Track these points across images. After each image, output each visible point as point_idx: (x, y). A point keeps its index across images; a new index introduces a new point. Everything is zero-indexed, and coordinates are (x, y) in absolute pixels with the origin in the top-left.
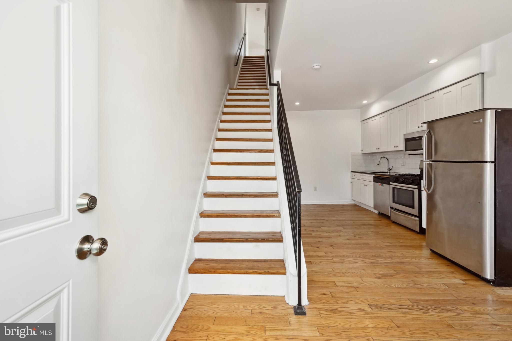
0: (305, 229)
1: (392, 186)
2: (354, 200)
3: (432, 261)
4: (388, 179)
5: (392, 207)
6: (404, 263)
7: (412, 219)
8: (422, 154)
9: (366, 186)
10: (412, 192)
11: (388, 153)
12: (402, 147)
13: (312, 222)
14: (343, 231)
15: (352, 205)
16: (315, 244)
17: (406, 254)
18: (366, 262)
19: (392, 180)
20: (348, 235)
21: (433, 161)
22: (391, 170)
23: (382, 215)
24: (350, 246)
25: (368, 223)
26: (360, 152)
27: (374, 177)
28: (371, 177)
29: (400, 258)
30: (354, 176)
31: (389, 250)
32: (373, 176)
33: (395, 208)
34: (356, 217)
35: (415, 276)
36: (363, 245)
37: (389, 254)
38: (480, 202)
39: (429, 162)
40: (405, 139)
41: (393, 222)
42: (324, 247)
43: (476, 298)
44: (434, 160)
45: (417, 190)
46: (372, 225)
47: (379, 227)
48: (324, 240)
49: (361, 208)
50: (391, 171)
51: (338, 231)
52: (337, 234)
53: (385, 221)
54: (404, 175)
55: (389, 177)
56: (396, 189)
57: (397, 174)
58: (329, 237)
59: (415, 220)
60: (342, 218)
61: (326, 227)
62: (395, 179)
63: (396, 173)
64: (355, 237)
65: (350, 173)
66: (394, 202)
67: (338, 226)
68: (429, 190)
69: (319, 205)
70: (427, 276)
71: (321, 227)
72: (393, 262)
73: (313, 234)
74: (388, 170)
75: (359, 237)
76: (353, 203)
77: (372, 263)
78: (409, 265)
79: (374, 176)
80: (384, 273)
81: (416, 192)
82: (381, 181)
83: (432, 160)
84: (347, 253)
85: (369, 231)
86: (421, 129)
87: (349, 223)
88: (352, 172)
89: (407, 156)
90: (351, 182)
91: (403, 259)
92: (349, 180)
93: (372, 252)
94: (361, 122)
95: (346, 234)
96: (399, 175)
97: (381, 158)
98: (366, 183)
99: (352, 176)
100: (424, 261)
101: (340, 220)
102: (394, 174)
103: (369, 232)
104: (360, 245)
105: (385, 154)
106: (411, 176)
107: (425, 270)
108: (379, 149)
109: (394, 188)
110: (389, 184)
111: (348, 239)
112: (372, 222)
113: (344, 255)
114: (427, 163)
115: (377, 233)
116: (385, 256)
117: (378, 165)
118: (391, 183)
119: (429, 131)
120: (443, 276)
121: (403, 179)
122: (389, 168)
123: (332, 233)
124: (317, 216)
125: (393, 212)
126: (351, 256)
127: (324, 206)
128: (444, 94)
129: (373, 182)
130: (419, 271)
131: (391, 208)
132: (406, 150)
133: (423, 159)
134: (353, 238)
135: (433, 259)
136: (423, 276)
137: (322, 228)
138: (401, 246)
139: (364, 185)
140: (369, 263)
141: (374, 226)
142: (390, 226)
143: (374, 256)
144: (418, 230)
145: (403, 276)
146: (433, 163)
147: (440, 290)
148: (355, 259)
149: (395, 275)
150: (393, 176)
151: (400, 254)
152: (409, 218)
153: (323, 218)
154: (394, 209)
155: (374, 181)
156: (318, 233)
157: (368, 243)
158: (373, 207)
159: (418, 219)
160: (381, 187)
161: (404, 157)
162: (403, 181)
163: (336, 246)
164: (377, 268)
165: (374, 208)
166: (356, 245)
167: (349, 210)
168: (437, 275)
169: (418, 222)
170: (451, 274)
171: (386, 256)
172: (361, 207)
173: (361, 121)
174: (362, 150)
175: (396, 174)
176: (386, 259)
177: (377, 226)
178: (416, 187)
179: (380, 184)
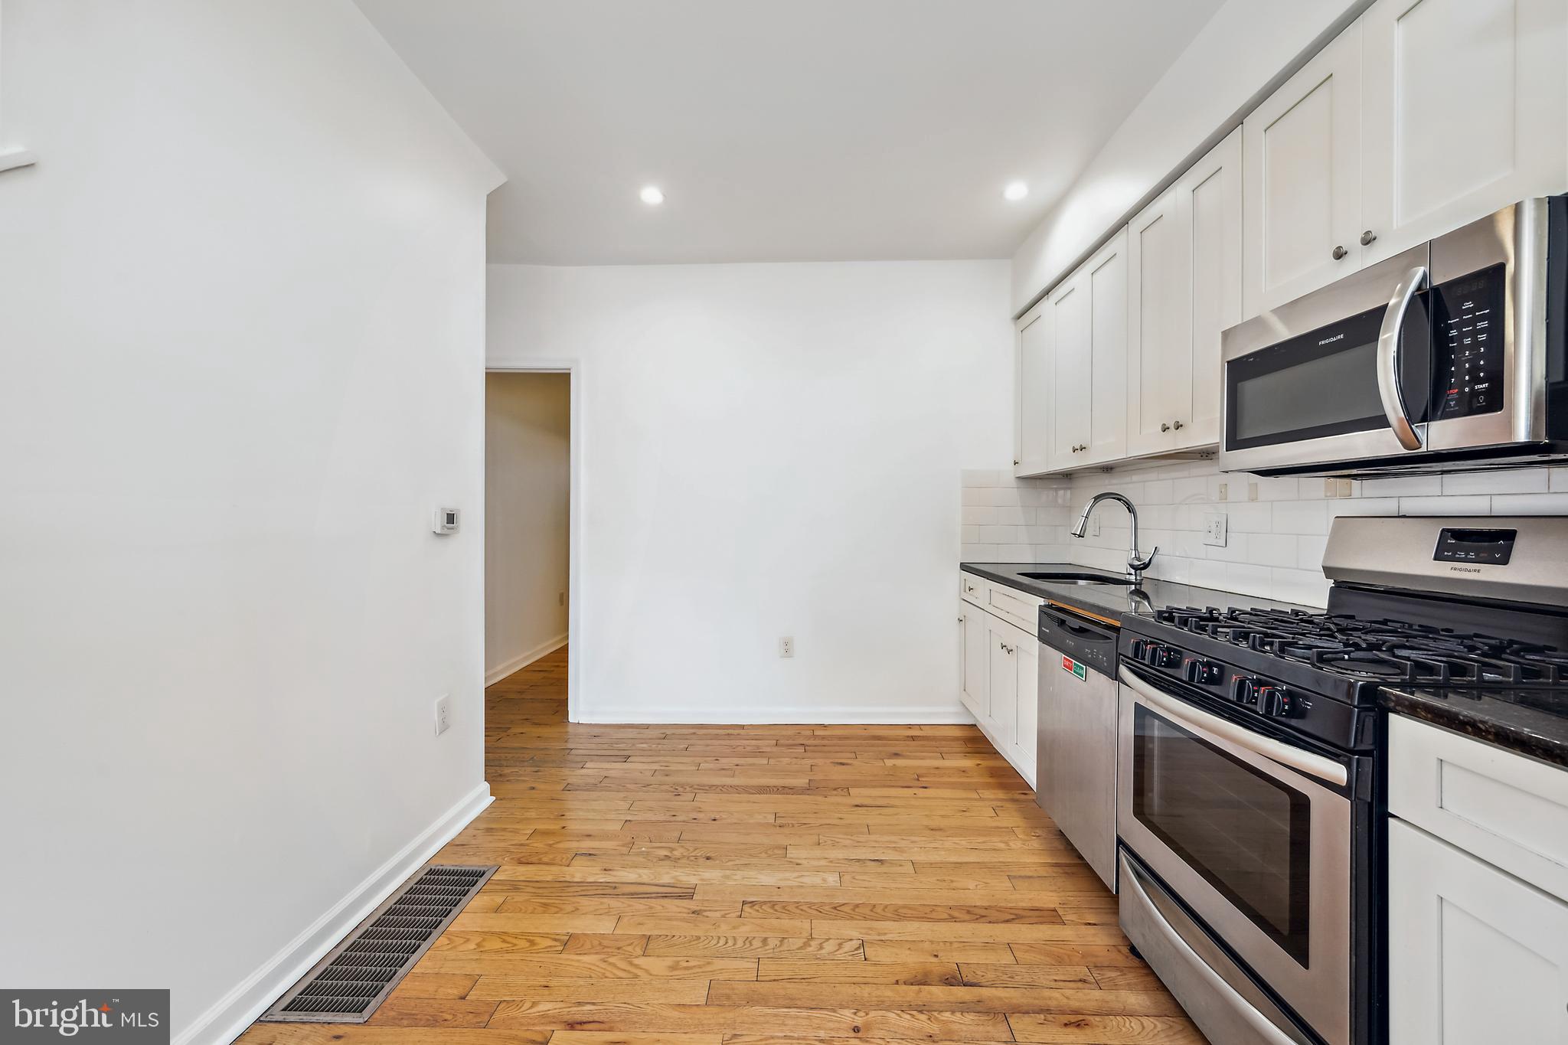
1: (1129, 698)
4: (1106, 638)
5: (1128, 845)
9: (1009, 651)
10: (1286, 795)
22: (1146, 566)
27: (1043, 611)
28: (1029, 607)
30: (970, 589)
32: (1037, 602)
40: (1231, 358)
50: (1145, 573)
55: (1118, 624)
65: (957, 574)
74: (1132, 566)
79: (1042, 601)
82: (1072, 646)
86: (1361, 259)
88: (965, 567)
89: (1243, 489)
92: (955, 607)
94: (1015, 324)
97: (1097, 500)
98: (1009, 636)
108: (1083, 448)
110: (1116, 676)
117: (1079, 536)
118: (1125, 674)
122: (1139, 559)
129: (1037, 641)
131: (1121, 844)
132: (1235, 442)
139: (1003, 646)
155: (1043, 639)
160: (1071, 677)
161: (1224, 495)
173: (1013, 318)
174: (1016, 463)
179: (1067, 663)
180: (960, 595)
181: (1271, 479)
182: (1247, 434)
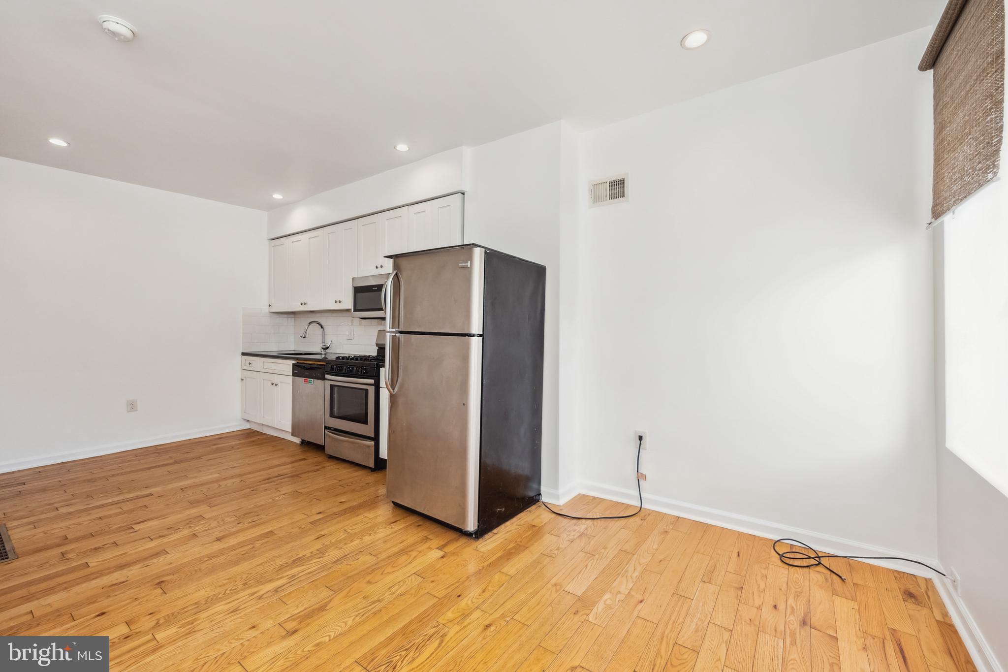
0: (63, 554)
1: (328, 383)
2: (248, 421)
3: (397, 527)
4: (320, 368)
5: (329, 427)
6: (349, 556)
7: (364, 445)
8: (384, 319)
9: (276, 385)
10: (364, 391)
11: (323, 314)
12: (348, 304)
13: (100, 518)
14: (206, 516)
15: (242, 434)
16: (94, 602)
17: (352, 530)
18: (263, 595)
19: (329, 370)
20: (219, 526)
21: (401, 332)
22: (327, 348)
23: (308, 445)
24: (222, 559)
25: (276, 474)
26: (266, 310)
27: (294, 365)
28: (287, 366)
29: (340, 546)
30: (250, 364)
31: (317, 534)
32: (291, 362)
33: (334, 428)
34: (248, 464)
35: (369, 582)
36: (258, 544)
37: (318, 545)
38: (465, 404)
39: (394, 334)
40: (354, 287)
41: (329, 458)
42: (128, 601)
43: (460, 580)
44: (402, 330)
45: (374, 387)
46: (286, 475)
47: (301, 478)
48: (133, 572)
49: (265, 437)
50: (328, 351)
51: (189, 522)
52: (186, 532)
53: (314, 458)
54: (352, 359)
55: (325, 364)
56: (336, 389)
57: (339, 357)
58: (157, 554)
59: (369, 446)
60: (210, 477)
61: (151, 519)
62: (335, 367)
63: (338, 355)
64: (240, 525)
65: (239, 357)
66: (332, 415)
67: (194, 503)
68: (393, 387)
69: (142, 451)
70: (389, 569)
71: (133, 526)
72: (326, 565)
73: (94, 562)
74: (323, 348)
75: (249, 523)
76: (247, 426)
77: (276, 590)
78: (358, 557)
79: (294, 362)
80: (305, 609)
81: (371, 390)
82: (308, 373)
83: (400, 330)
84: (208, 589)
85: (278, 494)
86: (380, 271)
87: (228, 485)
88: (243, 354)
89: (357, 321)
90: (242, 380)
91: (348, 545)
92: (239, 374)
93: (280, 556)
94: (269, 243)
95: (214, 524)
96: (343, 358)
97: (310, 323)
98: (276, 379)
99: (245, 365)
100: (382, 533)
101: (202, 485)
102: (333, 357)
103: (277, 498)
104: (250, 547)
105: (318, 315)
106: (364, 361)
107: (384, 557)
108: (305, 304)
109: (332, 387)
110: (324, 379)
111: (218, 539)
112: (287, 469)
113: (196, 603)
114: (392, 336)
115: (296, 494)
116: (309, 555)
117: (304, 338)
118: (327, 376)
119: (396, 275)
120: (414, 554)
121: (349, 368)
122: (325, 346)
123: (172, 534)
124: (125, 491)
125: (330, 437)
126: (220, 596)
127: (160, 449)
128: (415, 213)
129: (292, 377)
130: (376, 564)
131: (326, 428)
132: (355, 310)
133: (386, 328)
134: (234, 530)
135: (397, 521)
136: (382, 574)
137: (137, 527)
138: (345, 512)
139: (272, 384)
140: (270, 594)
141: (292, 476)
142: (324, 468)
143: (286, 565)
144: (372, 465)
145: (346, 596)
146: (402, 336)
147: (412, 594)
148: (232, 599)
149: (331, 600)
150: (332, 361)
151: (342, 534)
152: (358, 443)
153: (148, 491)
154: (332, 429)
155: (294, 375)
156: (117, 552)
157: (271, 533)
158: (291, 431)
159: (372, 443)
160: (308, 385)
161: (352, 324)
162: (351, 371)
163: (176, 576)
164: (290, 602)
165: (293, 434)
166: (241, 550)
167: (233, 448)
168: (403, 558)
169: (373, 449)
170: (425, 543)
171: (312, 553)
172: (265, 434)
173: (268, 239)
174: (270, 306)
175: (337, 357)
176: (311, 562)
177: (297, 475)
178: (372, 381)
179: (306, 381)
180: (241, 367)
181: (364, 320)
182: (358, 308)
